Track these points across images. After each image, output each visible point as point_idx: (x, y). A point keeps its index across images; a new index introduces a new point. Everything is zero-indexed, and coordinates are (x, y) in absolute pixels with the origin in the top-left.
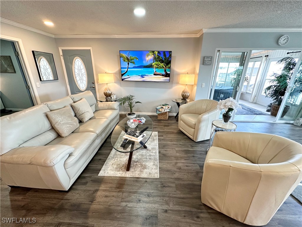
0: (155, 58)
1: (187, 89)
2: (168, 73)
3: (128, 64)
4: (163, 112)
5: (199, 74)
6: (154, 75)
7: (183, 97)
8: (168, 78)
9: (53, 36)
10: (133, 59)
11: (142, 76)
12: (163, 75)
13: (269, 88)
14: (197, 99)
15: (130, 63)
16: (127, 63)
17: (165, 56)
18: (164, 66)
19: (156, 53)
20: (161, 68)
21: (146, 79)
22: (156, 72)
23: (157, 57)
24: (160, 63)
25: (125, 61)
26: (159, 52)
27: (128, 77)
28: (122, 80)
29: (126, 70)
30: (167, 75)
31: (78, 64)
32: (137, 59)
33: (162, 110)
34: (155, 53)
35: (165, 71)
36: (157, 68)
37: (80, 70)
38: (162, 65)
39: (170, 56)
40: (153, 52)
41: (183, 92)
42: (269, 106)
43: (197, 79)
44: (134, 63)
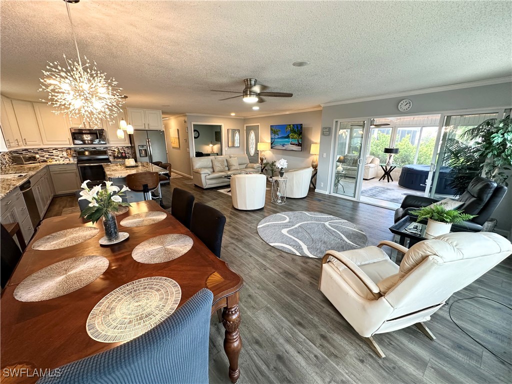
0: (291, 130)
2: (300, 143)
6: (291, 144)
9: (243, 118)
10: (278, 132)
11: (283, 145)
12: (296, 145)
17: (297, 128)
18: (297, 137)
19: (292, 126)
20: (294, 138)
23: (292, 129)
24: (294, 134)
25: (273, 133)
26: (293, 125)
29: (274, 140)
30: (300, 145)
31: (252, 135)
35: (298, 141)
36: (292, 138)
37: (252, 140)
38: (296, 135)
39: (302, 127)
40: (290, 125)
41: (313, 161)
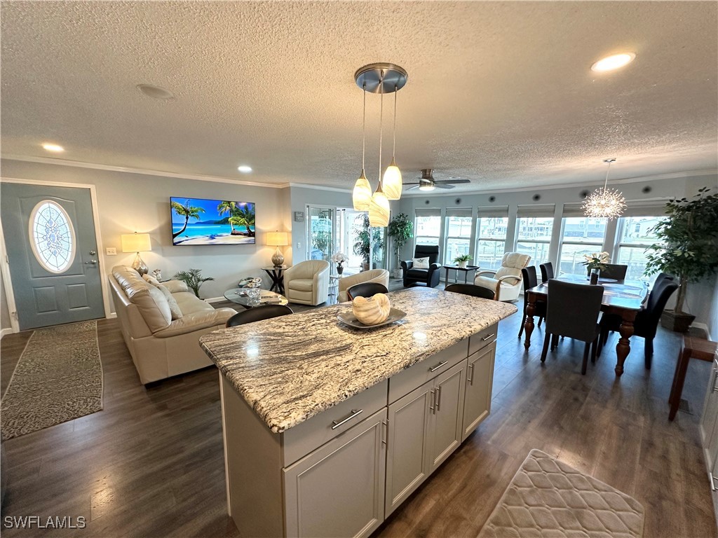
0: (231, 211)
1: (278, 251)
2: (253, 231)
3: (187, 218)
5: (293, 232)
6: (232, 234)
7: (274, 263)
8: (253, 238)
10: (196, 211)
11: (212, 237)
12: (245, 234)
13: (356, 245)
14: (294, 264)
15: (189, 217)
16: (185, 217)
17: (246, 208)
18: (246, 222)
20: (241, 224)
21: (218, 241)
22: (234, 230)
23: (234, 209)
24: (239, 218)
25: (179, 213)
27: (187, 239)
28: (174, 244)
29: (183, 228)
30: (251, 234)
32: (204, 212)
34: (232, 204)
35: (248, 228)
38: (242, 220)
39: (254, 208)
40: (229, 202)
41: (274, 256)
42: (361, 266)
43: (291, 238)
44: (197, 217)
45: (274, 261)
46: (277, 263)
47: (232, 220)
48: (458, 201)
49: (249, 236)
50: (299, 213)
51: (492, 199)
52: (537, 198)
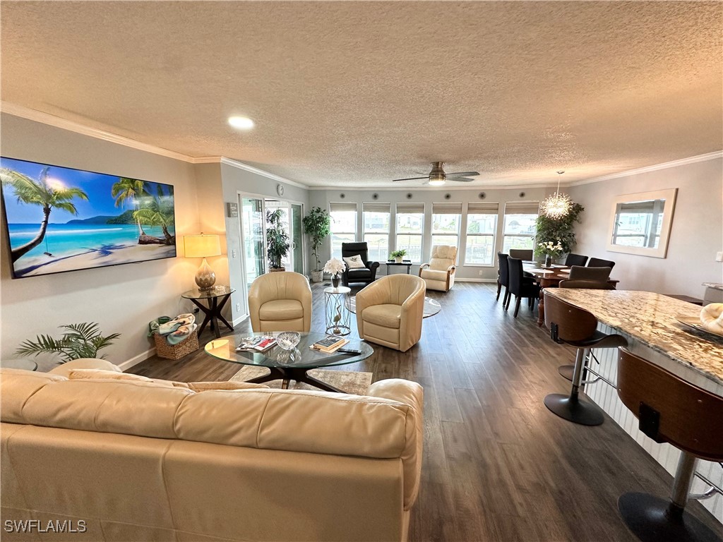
1: (206, 265)
3: (47, 211)
4: (190, 333)
5: (227, 234)
6: (141, 242)
7: (200, 285)
8: (173, 247)
10: (66, 196)
11: (106, 251)
12: (161, 242)
16: (43, 208)
18: (162, 220)
19: (140, 184)
20: (154, 223)
22: (143, 234)
24: (150, 212)
25: (28, 199)
26: (146, 185)
27: (50, 258)
29: (38, 234)
30: (169, 240)
32: (84, 197)
33: (187, 328)
34: (137, 185)
35: (165, 230)
36: (145, 224)
38: (157, 215)
40: (133, 180)
43: (224, 244)
44: (71, 208)
45: (199, 282)
46: (205, 285)
47: (139, 214)
48: (375, 197)
49: (168, 244)
50: (234, 205)
51: (409, 196)
52: (448, 197)
